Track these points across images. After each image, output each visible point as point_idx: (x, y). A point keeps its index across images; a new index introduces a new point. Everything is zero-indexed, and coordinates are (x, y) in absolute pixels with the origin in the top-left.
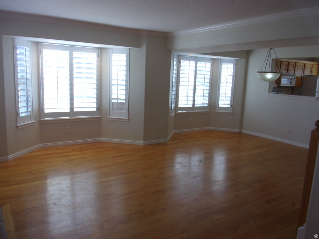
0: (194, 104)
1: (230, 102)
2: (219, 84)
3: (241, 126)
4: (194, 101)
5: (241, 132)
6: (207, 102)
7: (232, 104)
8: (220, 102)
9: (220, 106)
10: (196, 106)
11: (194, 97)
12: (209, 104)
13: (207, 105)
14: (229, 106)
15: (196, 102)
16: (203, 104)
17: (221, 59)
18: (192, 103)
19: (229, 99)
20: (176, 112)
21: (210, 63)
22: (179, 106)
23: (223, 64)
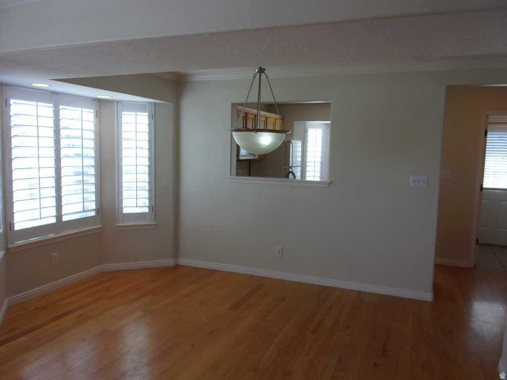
0: (59, 216)
1: (147, 201)
2: (120, 160)
3: (176, 251)
4: (59, 207)
5: (178, 265)
6: (93, 206)
7: (153, 204)
8: (125, 203)
9: (125, 211)
10: (65, 219)
11: (59, 198)
12: (97, 210)
13: (93, 214)
14: (146, 210)
15: (65, 210)
16: (84, 211)
17: (118, 102)
18: (55, 214)
19: (147, 194)
20: (10, 246)
21: (93, 111)
22: (17, 227)
23: (123, 113)
